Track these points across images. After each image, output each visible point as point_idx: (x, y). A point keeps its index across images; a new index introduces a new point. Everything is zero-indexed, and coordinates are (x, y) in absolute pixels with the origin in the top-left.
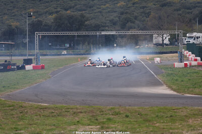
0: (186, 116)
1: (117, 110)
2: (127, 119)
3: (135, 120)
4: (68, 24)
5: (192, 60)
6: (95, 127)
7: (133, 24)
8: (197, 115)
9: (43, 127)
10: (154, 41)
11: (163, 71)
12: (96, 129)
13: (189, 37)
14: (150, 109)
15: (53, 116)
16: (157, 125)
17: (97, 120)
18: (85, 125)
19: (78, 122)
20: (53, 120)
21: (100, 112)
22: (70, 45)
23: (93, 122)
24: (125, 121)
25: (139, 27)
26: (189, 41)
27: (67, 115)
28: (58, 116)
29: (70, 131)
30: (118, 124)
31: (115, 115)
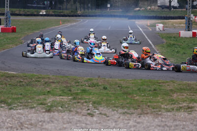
0: (171, 90)
1: (95, 82)
2: (105, 91)
3: (114, 93)
6: (66, 97)
8: (184, 90)
9: (9, 95)
10: (159, 2)
11: (164, 40)
12: (67, 99)
14: (132, 81)
15: (20, 86)
16: (136, 98)
18: (56, 95)
19: (49, 92)
20: (21, 89)
21: (76, 83)
23: (65, 93)
24: (102, 93)
27: (37, 85)
28: (27, 85)
29: (39, 100)
30: (93, 96)
31: (92, 87)
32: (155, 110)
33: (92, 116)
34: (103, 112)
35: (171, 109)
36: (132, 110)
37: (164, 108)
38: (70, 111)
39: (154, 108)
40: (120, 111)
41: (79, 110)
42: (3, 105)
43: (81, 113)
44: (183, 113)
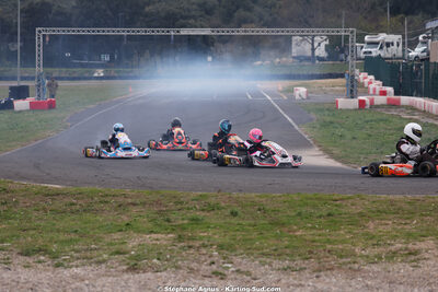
0: (361, 215)
1: (213, 201)
2: (234, 220)
3: (253, 222)
4: (109, 12)
5: (374, 94)
6: (164, 236)
7: (248, 14)
8: (386, 213)
9: (51, 235)
10: (295, 51)
12: (165, 240)
13: (369, 43)
14: (283, 198)
15: (72, 213)
16: (299, 233)
17: (168, 221)
18: (144, 232)
19: (128, 224)
20: (74, 220)
22: (112, 58)
23: (160, 226)
24: (230, 224)
25: (261, 19)
26: (370, 52)
27: (103, 211)
28: (85, 211)
29: (111, 244)
30: (215, 231)
31: (209, 211)
32: (344, 260)
33: (222, 279)
34: (242, 268)
35: (376, 256)
36: (299, 262)
37: (362, 256)
38: (178, 268)
39: (341, 257)
40: (277, 264)
41: (194, 265)
42: (42, 258)
43: (198, 270)
44: (401, 265)
